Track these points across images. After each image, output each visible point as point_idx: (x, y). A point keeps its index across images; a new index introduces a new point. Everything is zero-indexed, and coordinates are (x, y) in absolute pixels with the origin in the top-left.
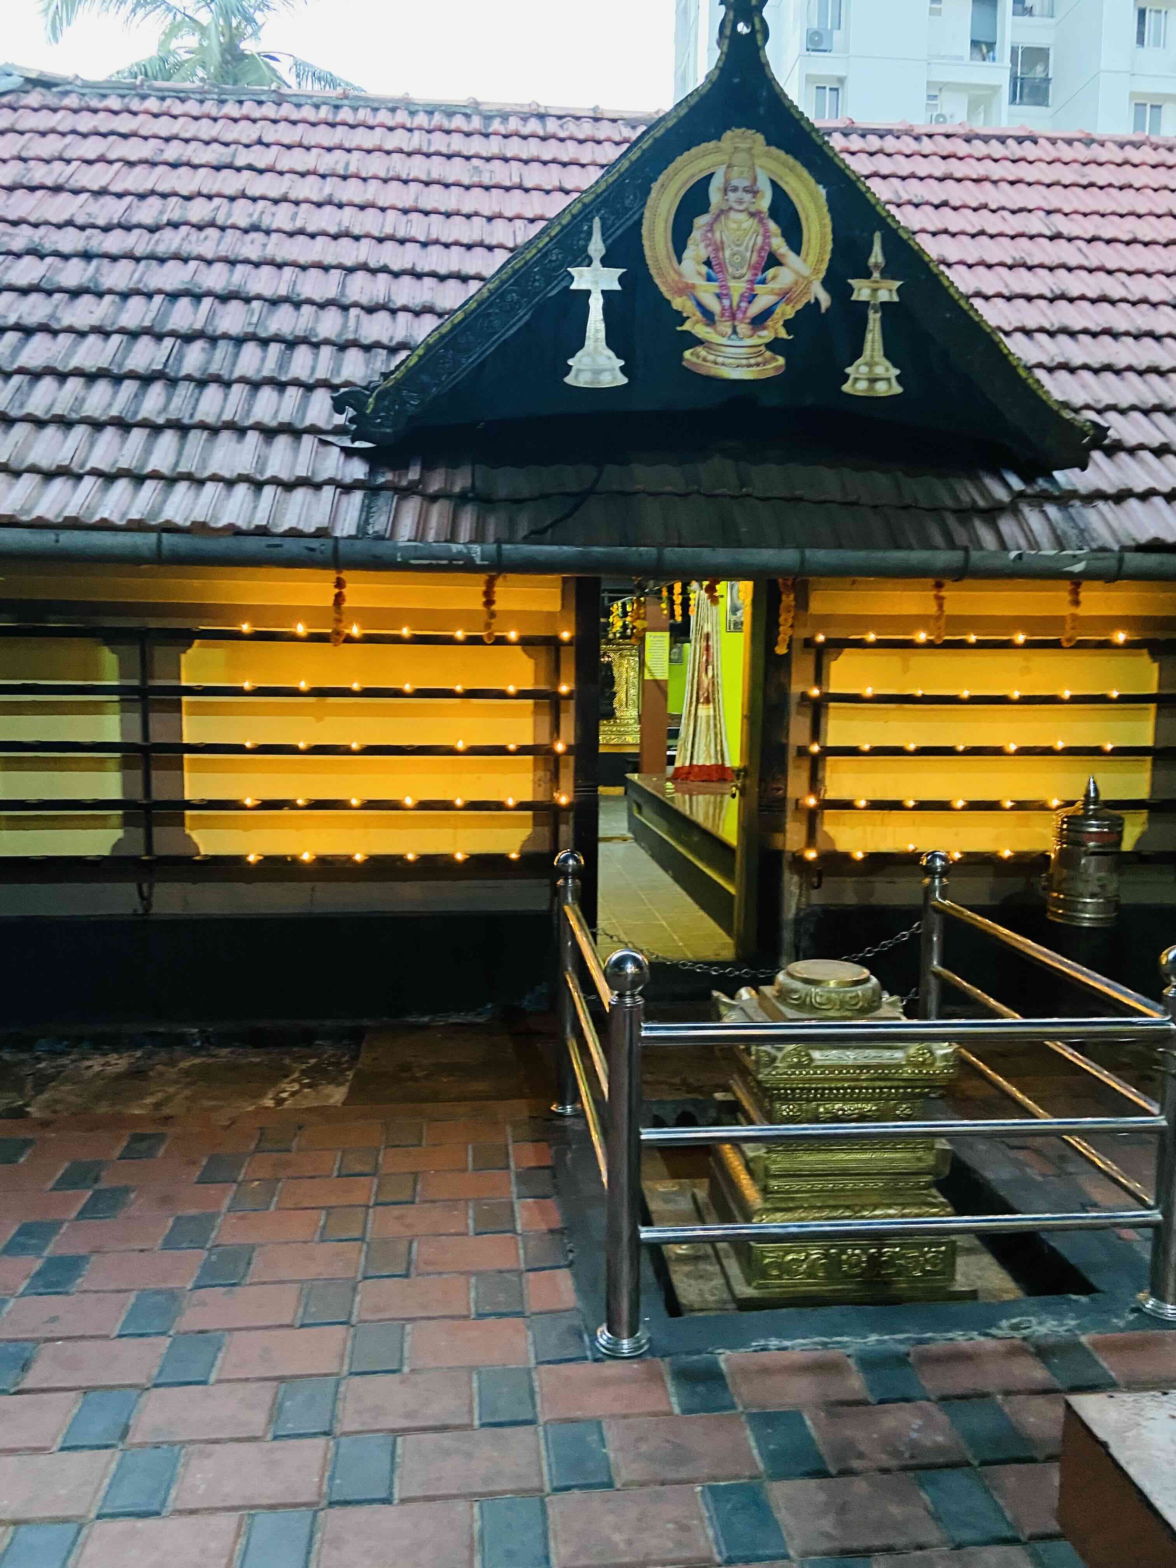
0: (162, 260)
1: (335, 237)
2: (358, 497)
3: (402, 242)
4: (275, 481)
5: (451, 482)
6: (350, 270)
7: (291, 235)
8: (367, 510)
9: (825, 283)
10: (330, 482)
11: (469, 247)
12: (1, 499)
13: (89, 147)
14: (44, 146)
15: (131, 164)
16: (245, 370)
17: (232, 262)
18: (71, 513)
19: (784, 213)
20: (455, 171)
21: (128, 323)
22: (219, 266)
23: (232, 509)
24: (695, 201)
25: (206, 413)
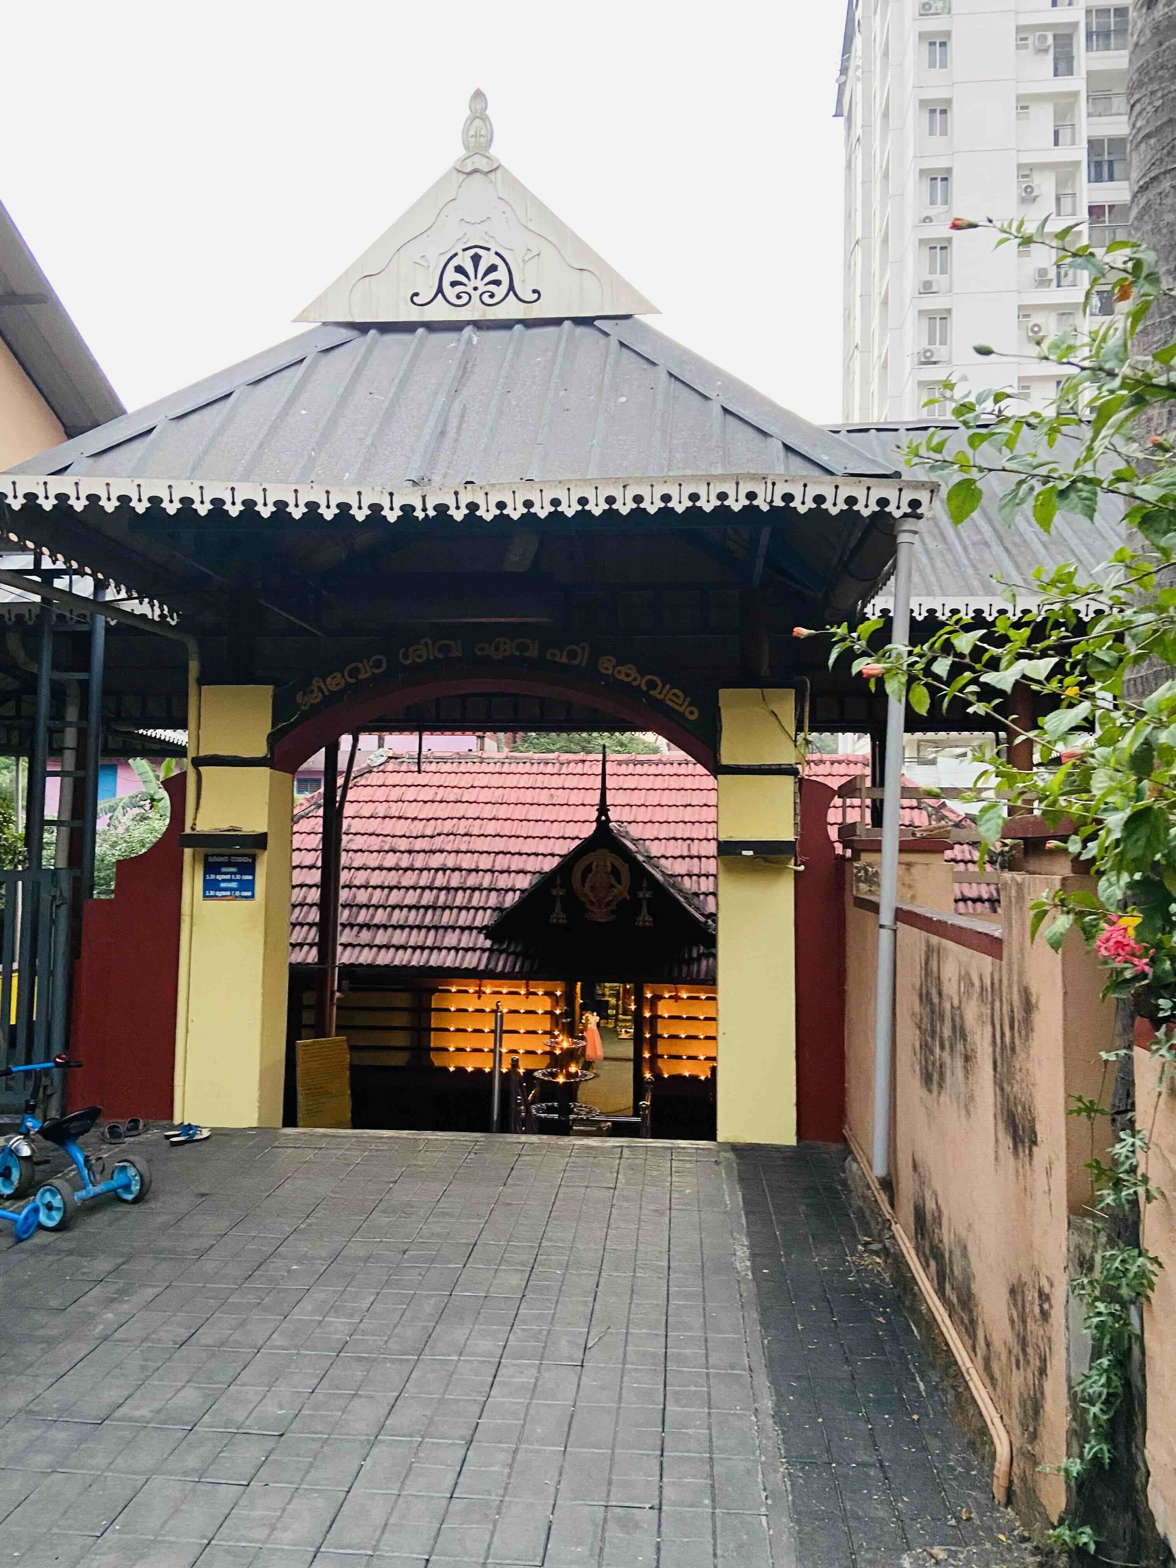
1: (494, 836)
2: (486, 954)
5: (516, 948)
7: (479, 836)
9: (629, 893)
12: (384, 958)
13: (411, 794)
14: (395, 794)
15: (425, 802)
16: (458, 903)
17: (457, 852)
18: (404, 963)
19: (615, 872)
20: (543, 797)
21: (422, 883)
22: (453, 854)
23: (449, 960)
24: (588, 869)
25: (444, 921)
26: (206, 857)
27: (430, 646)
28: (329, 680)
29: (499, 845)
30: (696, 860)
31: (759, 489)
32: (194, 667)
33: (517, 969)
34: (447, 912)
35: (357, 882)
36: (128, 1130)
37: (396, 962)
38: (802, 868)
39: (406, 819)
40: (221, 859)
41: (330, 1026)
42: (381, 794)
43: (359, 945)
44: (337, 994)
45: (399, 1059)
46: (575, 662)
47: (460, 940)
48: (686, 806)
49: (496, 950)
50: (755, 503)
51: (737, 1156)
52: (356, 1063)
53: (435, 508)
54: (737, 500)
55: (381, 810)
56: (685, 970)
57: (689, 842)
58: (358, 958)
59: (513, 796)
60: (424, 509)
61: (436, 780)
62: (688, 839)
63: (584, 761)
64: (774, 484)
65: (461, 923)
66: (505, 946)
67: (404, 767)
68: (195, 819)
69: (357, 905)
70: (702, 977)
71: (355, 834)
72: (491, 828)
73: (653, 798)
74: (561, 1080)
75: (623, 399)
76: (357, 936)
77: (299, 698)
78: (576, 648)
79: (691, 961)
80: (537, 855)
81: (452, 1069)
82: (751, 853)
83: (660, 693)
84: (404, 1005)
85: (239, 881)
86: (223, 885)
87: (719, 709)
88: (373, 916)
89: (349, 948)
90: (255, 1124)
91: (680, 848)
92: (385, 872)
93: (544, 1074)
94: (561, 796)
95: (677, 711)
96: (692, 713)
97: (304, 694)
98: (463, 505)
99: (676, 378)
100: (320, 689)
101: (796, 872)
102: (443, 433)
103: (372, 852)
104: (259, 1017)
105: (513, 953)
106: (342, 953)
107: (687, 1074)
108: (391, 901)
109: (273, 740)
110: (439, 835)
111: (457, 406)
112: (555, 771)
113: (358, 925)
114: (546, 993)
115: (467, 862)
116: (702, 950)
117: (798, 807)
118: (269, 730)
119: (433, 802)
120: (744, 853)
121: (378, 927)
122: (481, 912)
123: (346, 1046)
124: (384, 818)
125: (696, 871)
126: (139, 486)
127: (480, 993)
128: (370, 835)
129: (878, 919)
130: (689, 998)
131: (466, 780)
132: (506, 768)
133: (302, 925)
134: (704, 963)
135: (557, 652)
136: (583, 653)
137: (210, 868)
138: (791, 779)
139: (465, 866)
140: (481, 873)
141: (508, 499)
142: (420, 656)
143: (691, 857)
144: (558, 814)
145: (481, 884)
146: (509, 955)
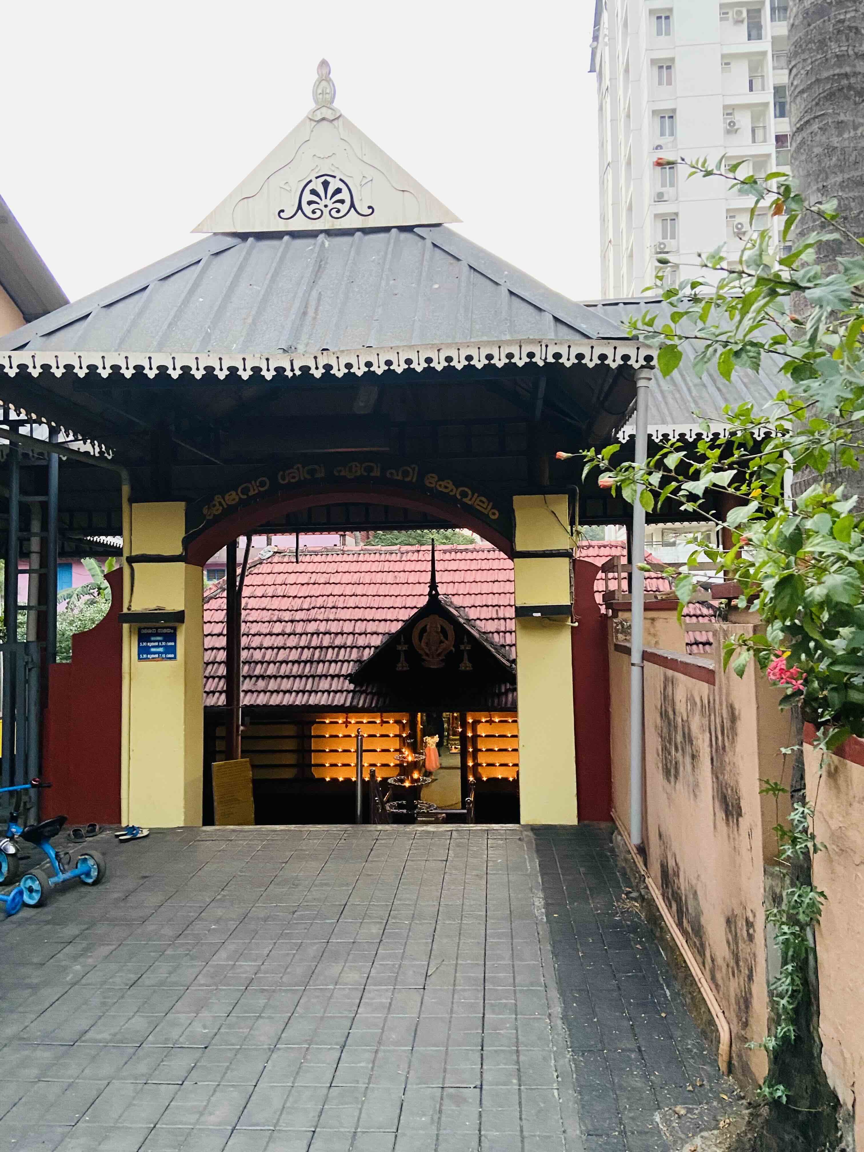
0: (310, 621)
1: (354, 608)
2: (351, 695)
3: (372, 608)
4: (333, 691)
5: (372, 689)
6: (357, 620)
7: (343, 608)
8: (353, 698)
9: (454, 646)
10: (346, 691)
11: (389, 608)
12: (275, 700)
13: (292, 578)
14: (280, 579)
15: (303, 584)
16: (329, 657)
17: (327, 620)
18: (290, 703)
19: (444, 631)
20: (390, 578)
21: (302, 644)
22: (324, 622)
23: (323, 700)
24: (424, 630)
25: (319, 672)
26: (140, 630)
27: (301, 469)
28: (227, 497)
29: (358, 614)
30: (502, 621)
31: (536, 350)
32: (126, 490)
33: (373, 705)
34: (321, 665)
35: (254, 645)
36: (88, 832)
37: (285, 703)
38: (576, 624)
39: (289, 597)
40: (150, 631)
41: (237, 751)
42: (269, 580)
43: (256, 691)
44: (241, 728)
45: (289, 774)
46: (408, 479)
47: (331, 685)
48: (494, 582)
49: (358, 691)
50: (534, 360)
51: (535, 834)
52: (258, 777)
53: (301, 369)
54: (520, 359)
55: (270, 591)
56: (496, 701)
57: (497, 608)
58: (255, 701)
59: (367, 578)
60: (292, 370)
61: (311, 568)
62: (496, 606)
63: (419, 551)
64: (547, 346)
65: (331, 672)
66: (364, 688)
67: (286, 559)
68: (130, 601)
69: (254, 662)
70: (509, 705)
71: (251, 610)
72: (352, 602)
73: (470, 577)
74: (407, 784)
75: (436, 286)
76: (255, 684)
77: (205, 511)
78: (409, 469)
79: (500, 695)
80: (386, 620)
81: (328, 779)
82: (539, 614)
83: (470, 500)
84: (292, 733)
85: (165, 647)
86: (153, 650)
87: (513, 511)
88: (266, 670)
89: (249, 694)
90: (182, 825)
91: (491, 613)
92: (274, 637)
93: (395, 781)
94: (402, 577)
95: (484, 514)
96: (494, 514)
97: (209, 508)
98: (320, 366)
99: (474, 269)
100: (220, 504)
101: (572, 627)
102: (305, 313)
103: (264, 622)
104: (182, 745)
105: (371, 693)
106: (244, 697)
107: (500, 777)
108: (280, 658)
109: (186, 542)
110: (313, 608)
111: (314, 294)
112: (398, 558)
113: (255, 676)
114: (396, 722)
115: (334, 627)
116: (508, 686)
117: (573, 580)
118: (184, 535)
119: (308, 584)
120: (535, 615)
121: (270, 677)
122: (346, 664)
123: (249, 765)
124: (273, 597)
125: (503, 629)
126: (80, 357)
127: (347, 723)
128: (263, 609)
129: (630, 660)
130: (500, 722)
131: (332, 568)
132: (361, 558)
133: (214, 678)
134: (510, 696)
135: (394, 471)
136: (414, 473)
137: (143, 638)
138: (567, 560)
139: (333, 630)
140: (345, 635)
141: (354, 361)
142: (294, 477)
143: (499, 619)
144: (401, 590)
145: (345, 643)
146: (367, 694)
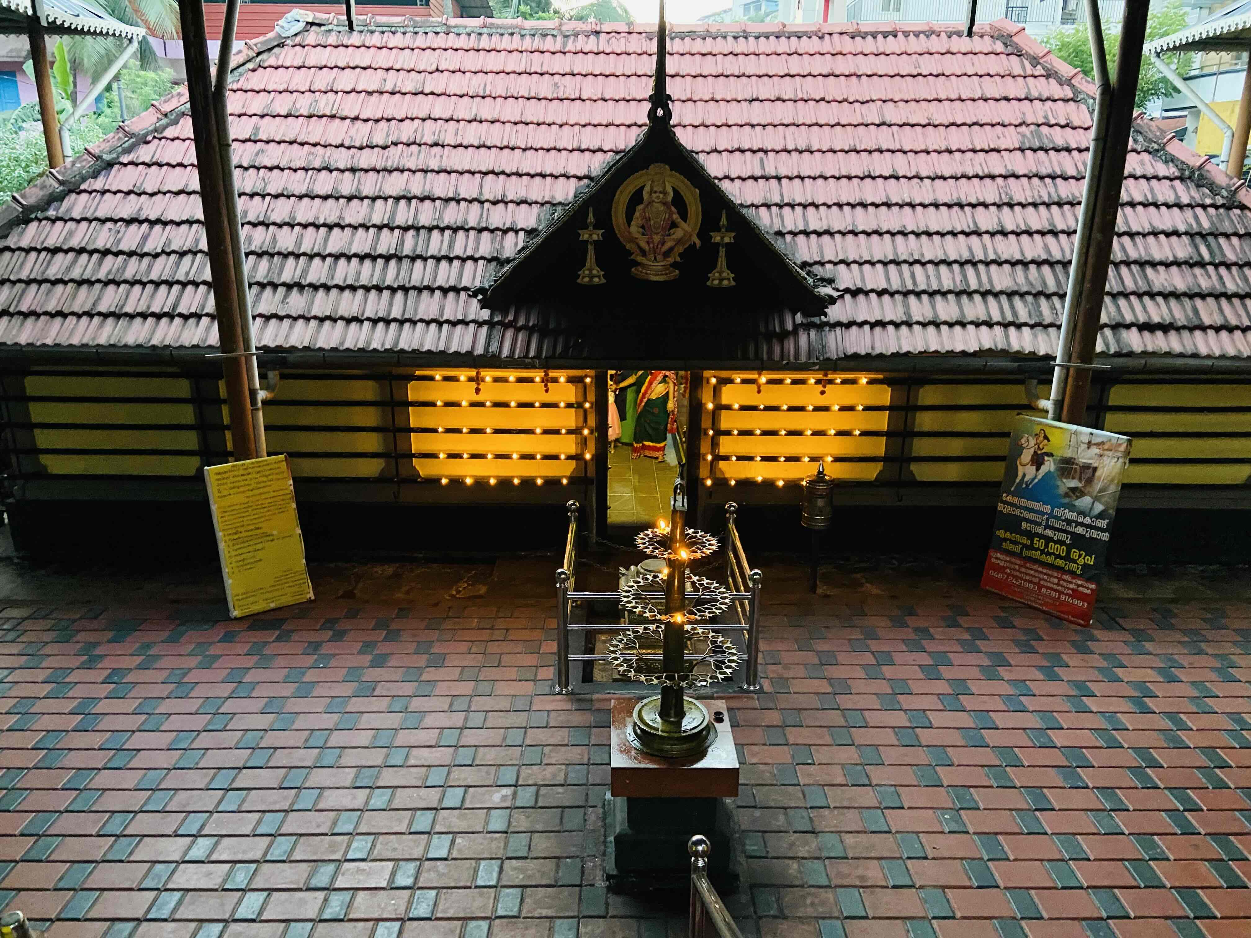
0: (390, 172)
2: (485, 329)
3: (513, 149)
4: (448, 321)
6: (486, 174)
7: (455, 147)
8: (489, 337)
10: (473, 321)
12: (329, 338)
14: (323, 80)
15: (370, 93)
16: (433, 250)
18: (361, 345)
20: (544, 86)
22: (419, 175)
23: (429, 339)
25: (416, 280)
29: (486, 160)
30: (774, 182)
33: (532, 353)
34: (419, 264)
37: (349, 344)
39: (344, 118)
41: (257, 439)
42: (301, 80)
43: (288, 316)
44: (262, 395)
45: (369, 469)
47: (442, 309)
48: (751, 101)
49: (498, 323)
55: (304, 104)
58: (287, 339)
61: (383, 59)
62: (760, 150)
63: (597, 33)
65: (441, 281)
66: (511, 317)
67: (332, 39)
69: (279, 253)
72: (472, 134)
76: (284, 302)
81: (444, 480)
84: (370, 396)
88: (305, 272)
89: (271, 322)
91: (749, 165)
92: (317, 200)
94: (570, 87)
103: (295, 170)
105: (525, 327)
107: (760, 479)
108: (332, 248)
110: (395, 144)
112: (558, 47)
113: (284, 284)
114: (570, 380)
115: (440, 186)
119: (382, 93)
122: (469, 263)
123: (285, 467)
124: (310, 117)
125: (777, 199)
127: (477, 380)
131: (428, 61)
139: (438, 192)
140: (463, 204)
143: (767, 178)
144: (568, 114)
145: (465, 221)
146: (518, 330)
